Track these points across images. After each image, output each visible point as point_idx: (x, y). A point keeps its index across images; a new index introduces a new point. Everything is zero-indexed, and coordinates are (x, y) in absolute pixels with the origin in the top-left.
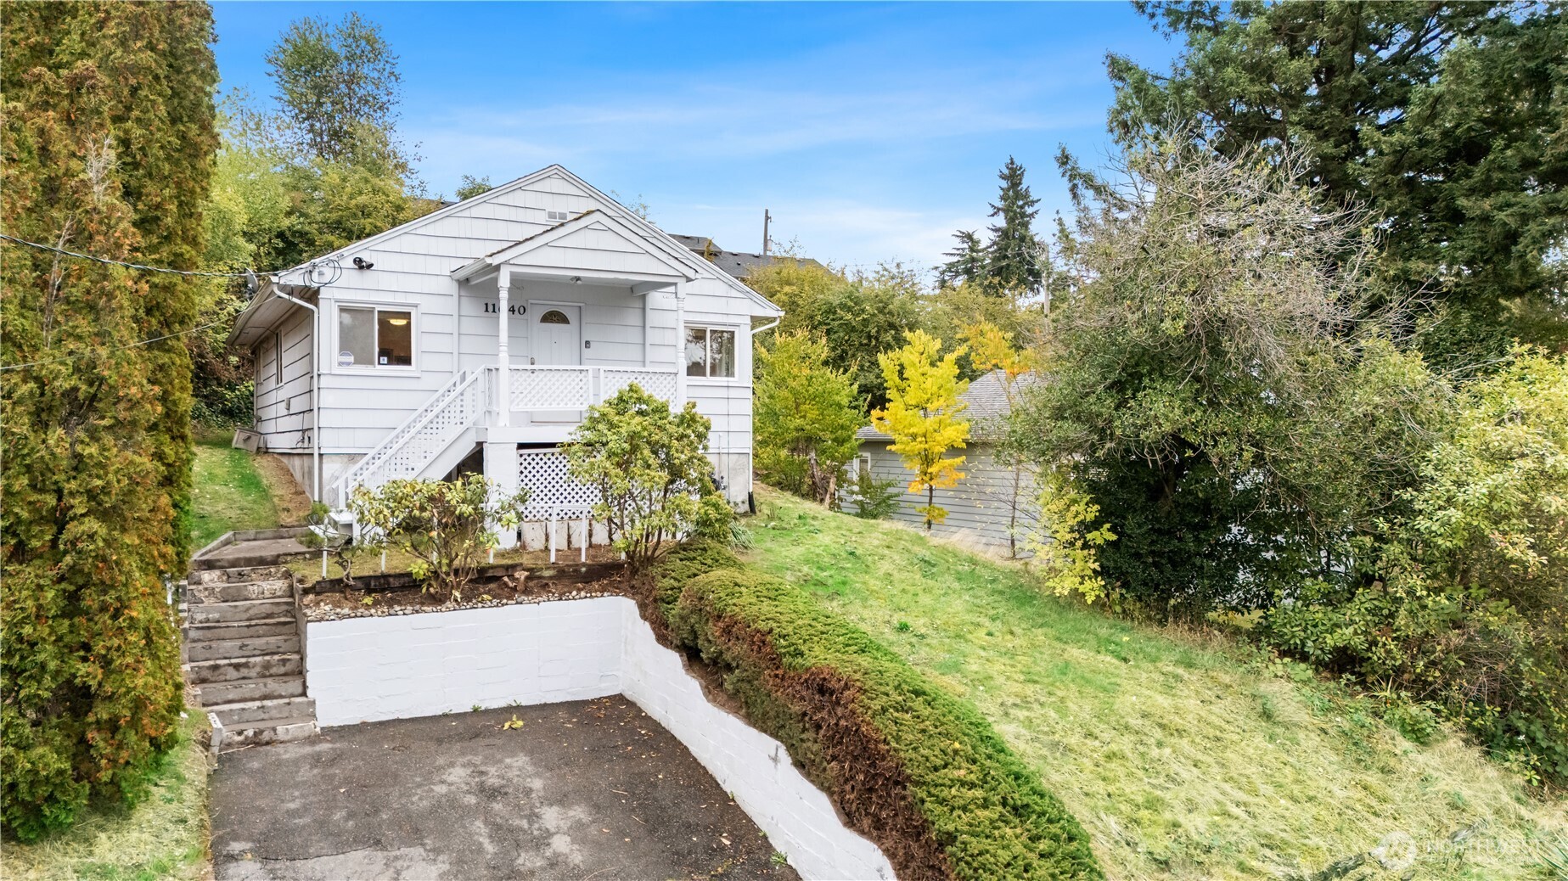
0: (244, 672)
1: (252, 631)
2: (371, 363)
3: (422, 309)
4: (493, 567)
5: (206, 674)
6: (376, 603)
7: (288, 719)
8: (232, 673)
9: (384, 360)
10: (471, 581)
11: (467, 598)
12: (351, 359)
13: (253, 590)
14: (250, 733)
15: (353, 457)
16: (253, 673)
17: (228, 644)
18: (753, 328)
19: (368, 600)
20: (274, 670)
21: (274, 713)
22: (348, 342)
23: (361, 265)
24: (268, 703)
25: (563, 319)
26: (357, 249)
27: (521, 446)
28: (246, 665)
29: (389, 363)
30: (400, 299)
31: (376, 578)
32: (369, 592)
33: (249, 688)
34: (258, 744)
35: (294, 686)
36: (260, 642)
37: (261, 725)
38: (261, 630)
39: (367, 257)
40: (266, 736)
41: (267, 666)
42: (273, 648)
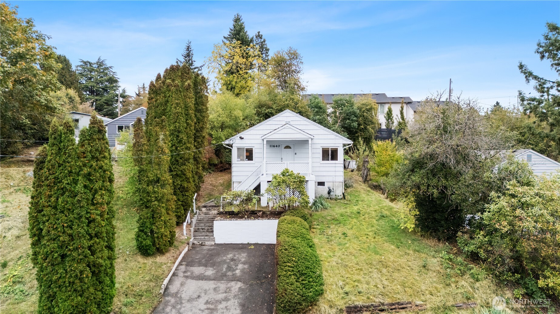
0: (204, 230)
1: (208, 222)
2: (244, 160)
3: (255, 147)
4: (256, 211)
5: (197, 230)
6: (230, 217)
7: (209, 241)
8: (201, 230)
9: (247, 160)
10: (249, 214)
11: (248, 218)
12: (240, 160)
13: (211, 213)
14: (200, 243)
15: (240, 182)
16: (205, 231)
17: (202, 224)
18: (343, 147)
19: (228, 217)
20: (209, 230)
21: (207, 239)
22: (239, 157)
23: (241, 138)
24: (206, 237)
25: (290, 148)
26: (241, 135)
27: (268, 182)
28: (204, 229)
29: (248, 160)
30: (250, 145)
31: (231, 212)
32: (229, 215)
33: (203, 234)
34: (202, 245)
35: (211, 234)
36: (208, 224)
37: (203, 242)
38: (210, 222)
39: (243, 136)
40: (203, 244)
41: (208, 229)
42: (210, 226)
